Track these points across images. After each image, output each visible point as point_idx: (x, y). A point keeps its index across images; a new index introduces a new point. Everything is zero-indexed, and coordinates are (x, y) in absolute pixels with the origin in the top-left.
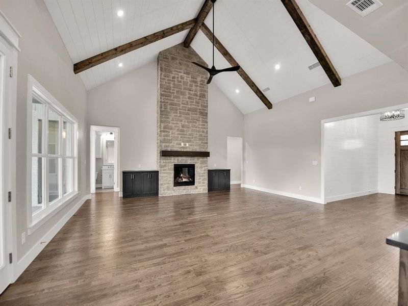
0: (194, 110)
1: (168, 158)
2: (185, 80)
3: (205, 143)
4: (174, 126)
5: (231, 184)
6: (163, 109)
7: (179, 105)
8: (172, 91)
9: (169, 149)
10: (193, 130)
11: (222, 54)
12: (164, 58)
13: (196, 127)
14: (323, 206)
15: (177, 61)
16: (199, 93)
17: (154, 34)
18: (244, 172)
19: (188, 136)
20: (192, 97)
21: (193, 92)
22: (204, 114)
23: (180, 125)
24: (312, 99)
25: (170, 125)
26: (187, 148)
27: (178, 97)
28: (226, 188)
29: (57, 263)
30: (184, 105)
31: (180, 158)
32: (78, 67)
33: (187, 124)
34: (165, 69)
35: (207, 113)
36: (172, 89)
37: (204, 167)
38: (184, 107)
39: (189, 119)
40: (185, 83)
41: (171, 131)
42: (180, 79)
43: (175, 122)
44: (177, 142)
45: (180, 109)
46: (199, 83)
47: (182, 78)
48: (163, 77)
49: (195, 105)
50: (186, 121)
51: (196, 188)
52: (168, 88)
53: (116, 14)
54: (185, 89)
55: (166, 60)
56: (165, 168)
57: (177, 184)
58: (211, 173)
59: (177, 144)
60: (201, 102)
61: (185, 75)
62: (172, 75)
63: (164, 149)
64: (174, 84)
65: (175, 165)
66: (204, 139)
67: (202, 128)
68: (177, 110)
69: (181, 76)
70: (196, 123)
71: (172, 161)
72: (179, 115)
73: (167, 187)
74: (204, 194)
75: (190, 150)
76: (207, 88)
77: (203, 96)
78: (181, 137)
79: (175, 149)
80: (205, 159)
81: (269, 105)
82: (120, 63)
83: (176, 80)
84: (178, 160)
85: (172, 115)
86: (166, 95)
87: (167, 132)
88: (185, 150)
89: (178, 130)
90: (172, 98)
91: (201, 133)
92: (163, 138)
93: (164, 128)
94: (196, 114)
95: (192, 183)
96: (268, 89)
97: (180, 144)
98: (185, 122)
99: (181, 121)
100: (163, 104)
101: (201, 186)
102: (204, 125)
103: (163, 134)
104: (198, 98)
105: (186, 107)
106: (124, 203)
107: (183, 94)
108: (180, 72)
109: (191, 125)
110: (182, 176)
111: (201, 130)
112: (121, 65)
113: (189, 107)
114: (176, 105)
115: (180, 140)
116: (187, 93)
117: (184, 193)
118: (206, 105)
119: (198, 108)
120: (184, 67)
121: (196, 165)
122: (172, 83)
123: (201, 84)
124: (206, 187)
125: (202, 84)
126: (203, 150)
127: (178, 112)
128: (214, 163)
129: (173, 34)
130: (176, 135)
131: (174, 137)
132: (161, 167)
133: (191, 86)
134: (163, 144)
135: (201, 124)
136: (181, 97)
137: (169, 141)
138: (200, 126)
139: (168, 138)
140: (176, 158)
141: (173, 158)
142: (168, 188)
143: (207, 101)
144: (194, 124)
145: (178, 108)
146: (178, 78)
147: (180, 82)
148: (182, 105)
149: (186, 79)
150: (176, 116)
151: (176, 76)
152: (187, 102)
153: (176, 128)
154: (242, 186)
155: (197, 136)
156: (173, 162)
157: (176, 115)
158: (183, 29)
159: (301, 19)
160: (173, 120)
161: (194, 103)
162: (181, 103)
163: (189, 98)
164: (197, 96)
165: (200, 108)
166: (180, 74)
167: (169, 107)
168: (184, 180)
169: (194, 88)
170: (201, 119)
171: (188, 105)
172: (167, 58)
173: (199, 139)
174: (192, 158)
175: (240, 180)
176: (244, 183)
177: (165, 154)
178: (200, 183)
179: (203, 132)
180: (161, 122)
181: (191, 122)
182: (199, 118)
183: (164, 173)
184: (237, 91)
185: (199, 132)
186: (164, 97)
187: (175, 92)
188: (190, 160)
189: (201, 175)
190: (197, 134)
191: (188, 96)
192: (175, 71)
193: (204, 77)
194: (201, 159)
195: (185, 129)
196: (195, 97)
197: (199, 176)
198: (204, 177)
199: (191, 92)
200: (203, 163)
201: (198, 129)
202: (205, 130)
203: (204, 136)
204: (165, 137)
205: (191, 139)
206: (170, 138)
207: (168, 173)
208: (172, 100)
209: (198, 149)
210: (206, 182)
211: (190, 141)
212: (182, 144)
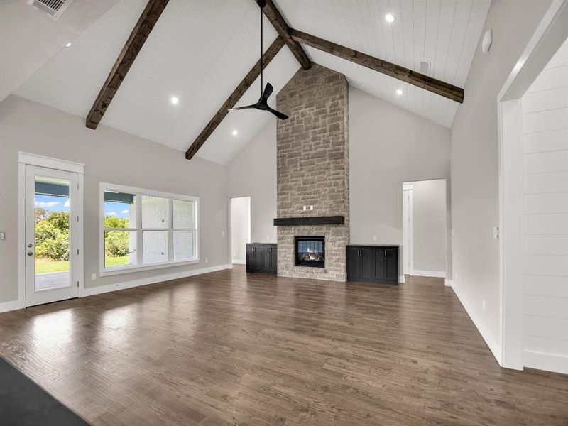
1: (287, 227)
2: (307, 116)
3: (340, 202)
4: (293, 184)
6: (280, 166)
7: (300, 154)
8: (290, 139)
9: (288, 216)
10: (319, 186)
13: (325, 180)
15: (297, 95)
16: (328, 127)
19: (312, 195)
20: (318, 137)
21: (320, 129)
22: (338, 156)
23: (301, 182)
25: (289, 184)
26: (310, 212)
27: (298, 144)
30: (306, 153)
31: (302, 228)
33: (310, 177)
35: (342, 154)
36: (291, 135)
37: (340, 240)
38: (307, 155)
39: (313, 170)
40: (308, 121)
41: (290, 192)
42: (300, 119)
43: (294, 179)
44: (297, 205)
45: (301, 159)
46: (328, 110)
47: (303, 115)
48: (280, 125)
49: (322, 147)
50: (310, 173)
51: (326, 272)
52: (286, 137)
54: (307, 129)
55: (283, 101)
56: (284, 241)
57: (300, 262)
58: (351, 251)
59: (297, 209)
60: (333, 139)
61: (307, 109)
63: (281, 217)
64: (293, 129)
65: (295, 237)
66: (339, 196)
67: (333, 179)
68: (297, 162)
70: (324, 173)
71: (293, 231)
72: (299, 168)
75: (314, 215)
76: (343, 112)
77: (336, 128)
78: (303, 199)
79: (295, 216)
80: (340, 228)
83: (295, 122)
84: (299, 230)
85: (291, 170)
86: (283, 145)
87: (285, 194)
88: (309, 216)
89: (300, 189)
90: (291, 149)
91: (333, 187)
92: (281, 202)
93: (282, 189)
94: (324, 160)
97: (302, 208)
98: (307, 176)
99: (302, 176)
100: (280, 159)
101: (335, 271)
102: (337, 174)
103: (281, 197)
104: (328, 133)
105: (309, 154)
107: (305, 137)
108: (301, 109)
109: (316, 177)
111: (333, 182)
113: (314, 152)
114: (295, 155)
115: (302, 203)
116: (310, 134)
117: (308, 276)
118: (340, 140)
119: (327, 149)
120: (306, 98)
121: (326, 237)
122: (290, 127)
123: (332, 111)
124: (343, 273)
125: (334, 110)
126: (337, 214)
127: (298, 163)
130: (296, 197)
131: (294, 199)
132: (279, 239)
133: (316, 120)
134: (281, 210)
136: (302, 141)
137: (288, 206)
138: (332, 177)
139: (287, 201)
140: (297, 228)
141: (292, 228)
142: (286, 267)
143: (343, 133)
144: (322, 175)
145: (298, 158)
146: (298, 117)
147: (301, 122)
148: (303, 154)
149: (309, 114)
150: (296, 171)
151: (296, 116)
152: (311, 146)
153: (297, 187)
155: (326, 192)
156: (293, 234)
157: (295, 169)
160: (292, 177)
161: (321, 145)
162: (302, 151)
163: (313, 139)
164: (325, 131)
165: (331, 148)
166: (300, 111)
167: (287, 161)
168: (312, 258)
169: (320, 122)
170: (332, 166)
171: (311, 150)
172: (284, 99)
174: (320, 227)
176: (451, 278)
178: (331, 265)
179: (337, 185)
180: (279, 182)
181: (316, 174)
182: (329, 164)
183: (282, 247)
184: (399, 92)
185: (330, 185)
186: (282, 150)
187: (294, 138)
188: (316, 230)
189: (334, 253)
190: (326, 190)
191: (311, 137)
192: (295, 110)
193: (338, 96)
194: (333, 229)
195: (308, 186)
196: (322, 135)
197: (331, 254)
198: (338, 257)
199: (316, 130)
200: (336, 234)
201: (327, 182)
202: (340, 182)
203: (339, 192)
204: (284, 202)
205: (318, 199)
206: (289, 201)
207: (286, 248)
208: (291, 151)
209: (326, 212)
210: (343, 264)
211: (317, 201)
212: (305, 208)
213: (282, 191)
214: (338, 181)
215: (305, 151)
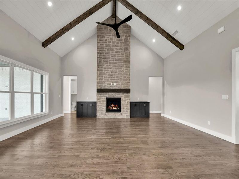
0: (120, 60)
1: (102, 93)
2: (113, 40)
3: (128, 83)
4: (106, 72)
5: (150, 113)
6: (99, 62)
7: (109, 58)
8: (104, 49)
9: (103, 88)
10: (119, 74)
12: (100, 29)
13: (122, 72)
15: (108, 29)
16: (123, 48)
17: (84, 13)
18: (164, 104)
19: (115, 78)
20: (118, 51)
21: (119, 48)
22: (128, 62)
23: (110, 71)
24: (221, 29)
25: (104, 71)
26: (114, 86)
27: (109, 53)
28: (147, 115)
30: (113, 58)
31: (110, 94)
33: (115, 70)
34: (100, 36)
35: (129, 61)
36: (105, 48)
37: (128, 100)
38: (113, 59)
39: (116, 67)
40: (114, 42)
41: (104, 76)
42: (110, 41)
43: (106, 70)
44: (108, 83)
45: (110, 60)
46: (123, 40)
47: (111, 39)
48: (99, 41)
49: (121, 56)
51: (121, 114)
52: (102, 48)
54: (113, 46)
55: (100, 30)
56: (101, 100)
57: (108, 110)
58: (132, 104)
59: (108, 84)
60: (125, 54)
61: (113, 37)
62: (104, 39)
63: (99, 88)
64: (106, 45)
65: (106, 98)
66: (128, 80)
67: (125, 72)
68: (108, 61)
69: (111, 38)
70: (121, 69)
71: (105, 95)
72: (109, 65)
74: (127, 119)
75: (117, 88)
76: (130, 43)
77: (127, 49)
78: (111, 79)
79: (107, 88)
80: (128, 94)
81: (181, 46)
83: (107, 41)
84: (108, 95)
85: (105, 65)
86: (100, 52)
87: (101, 76)
88: (113, 88)
89: (109, 75)
90: (105, 54)
91: (125, 76)
92: (99, 80)
93: (100, 74)
94: (121, 63)
95: (119, 111)
96: (177, 32)
97: (110, 84)
98: (113, 69)
99: (111, 69)
100: (99, 59)
101: (125, 113)
102: (127, 70)
103: (99, 78)
104: (123, 51)
105: (114, 59)
107: (112, 50)
108: (110, 36)
109: (117, 70)
110: (112, 105)
111: (125, 73)
113: (116, 58)
114: (107, 58)
115: (110, 81)
116: (115, 49)
117: (113, 117)
118: (128, 55)
119: (123, 58)
121: (122, 98)
122: (105, 44)
123: (125, 41)
124: (129, 114)
125: (126, 41)
126: (127, 88)
127: (109, 62)
128: (137, 97)
130: (107, 78)
131: (106, 79)
132: (98, 99)
133: (118, 43)
134: (99, 85)
136: (111, 52)
137: (103, 83)
138: (125, 71)
139: (102, 80)
140: (107, 94)
141: (105, 94)
142: (102, 113)
143: (130, 52)
144: (120, 70)
145: (109, 59)
146: (108, 40)
147: (110, 42)
148: (111, 58)
149: (114, 40)
150: (107, 66)
151: (107, 39)
152: (115, 55)
153: (108, 74)
154: (162, 115)
156: (105, 96)
157: (107, 65)
160: (105, 68)
161: (120, 55)
162: (110, 57)
163: (116, 52)
164: (122, 50)
165: (124, 58)
166: (110, 37)
167: (102, 60)
168: (114, 108)
169: (120, 44)
170: (125, 66)
172: (101, 29)
173: (123, 80)
174: (118, 94)
175: (161, 110)
176: (164, 113)
177: (99, 91)
178: (124, 111)
179: (127, 75)
180: (98, 70)
181: (117, 69)
182: (124, 65)
183: (99, 103)
184: (154, 41)
185: (123, 75)
186: (100, 54)
187: (107, 49)
188: (117, 95)
189: (125, 105)
190: (122, 77)
191: (116, 51)
192: (107, 36)
193: (128, 35)
194: (125, 94)
195: (113, 74)
196: (120, 51)
197: (124, 106)
198: (127, 107)
199: (118, 48)
200: (126, 97)
201: (122, 73)
202: (128, 74)
203: (128, 78)
204: (101, 80)
205: (118, 81)
206: (103, 80)
207: (102, 103)
208: (105, 55)
209: (122, 87)
210: (129, 110)
211: (117, 81)
212: (112, 84)
213: (100, 75)
214: (127, 73)
215: (112, 57)
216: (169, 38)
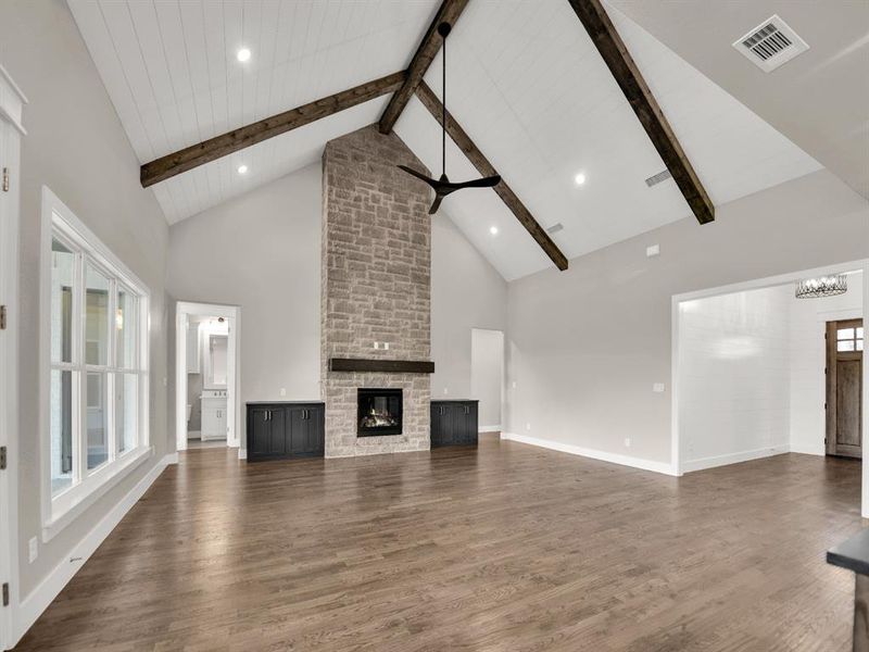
0: (401, 271)
1: (346, 375)
2: (382, 205)
3: (426, 343)
4: (357, 304)
5: (480, 431)
6: (334, 268)
7: (369, 259)
8: (353, 229)
9: (347, 356)
10: (397, 315)
11: (463, 150)
12: (337, 156)
13: (406, 308)
14: (676, 480)
15: (365, 163)
16: (411, 234)
17: (316, 103)
18: (507, 406)
19: (388, 328)
20: (396, 243)
21: (400, 232)
22: (423, 280)
23: (370, 302)
24: (653, 250)
25: (350, 302)
26: (385, 353)
27: (366, 243)
28: (470, 442)
29: (107, 604)
30: (380, 260)
31: (371, 376)
32: (152, 173)
33: (385, 300)
34: (340, 180)
35: (428, 278)
36: (354, 223)
37: (424, 394)
38: (380, 264)
39: (390, 290)
40: (382, 211)
41: (351, 316)
42: (371, 203)
43: (360, 297)
44: (363, 339)
45: (370, 268)
46: (412, 211)
47: (376, 200)
48: (334, 197)
49: (403, 260)
50: (385, 293)
51: (406, 440)
52: (346, 222)
53: (235, 57)
54: (381, 224)
55: (340, 160)
56: (340, 397)
57: (364, 431)
58: (437, 407)
59: (364, 344)
60: (417, 254)
61: (381, 193)
62: (354, 194)
63: (336, 355)
64: (358, 213)
65: (359, 390)
66: (423, 334)
67: (417, 309)
68: (365, 270)
69: (374, 196)
70: (405, 298)
71: (355, 381)
72: (368, 281)
73: (342, 439)
74: (421, 454)
75: (394, 358)
76: (430, 223)
77: (421, 240)
78: (374, 330)
79: (360, 356)
80: (424, 378)
81: (561, 262)
82: (241, 165)
83: (362, 204)
84: (366, 379)
85: (355, 281)
86: (339, 235)
87: (342, 317)
88: (382, 358)
89: (367, 314)
90: (353, 244)
91: (416, 321)
92: (334, 330)
93: (337, 309)
94: (405, 280)
95: (396, 429)
96: (560, 227)
97: (372, 345)
98: (381, 296)
99: (373, 294)
100: (334, 256)
101: (415, 437)
102: (422, 304)
103: (334, 321)
104: (410, 244)
105: (384, 264)
106: (250, 474)
107: (378, 235)
108: (371, 188)
109: (394, 301)
110: (373, 413)
111: (417, 313)
112: (243, 169)
113: (391, 263)
114: (362, 258)
115: (371, 336)
116: (386, 234)
117: (379, 450)
118: (426, 259)
120: (379, 177)
121: (405, 391)
122: (354, 210)
123: (416, 214)
124: (427, 439)
125: (419, 215)
126: (420, 358)
127: (367, 274)
128: (443, 386)
129: (356, 103)
130: (362, 326)
131: (358, 328)
132: (330, 393)
133: (395, 217)
134: (335, 345)
135: (416, 300)
136: (374, 241)
137: (348, 338)
138: (414, 307)
139: (345, 331)
140: (363, 375)
141: (355, 375)
142: (345, 441)
143: (429, 251)
144: (402, 301)
145: (367, 265)
146: (366, 199)
147: (372, 209)
148: (375, 260)
149: (385, 204)
150: (363, 283)
151: (363, 196)
152: (387, 253)
153: (363, 310)
154: (503, 436)
155: (408, 326)
156: (356, 385)
157: (361, 280)
158: (377, 94)
159: (631, 75)
160: (355, 292)
161: (402, 256)
162: (373, 255)
163: (391, 244)
164: (405, 238)
165: (414, 265)
166: (371, 191)
167: (346, 263)
168: (379, 423)
169: (401, 222)
170: (415, 290)
171: (388, 259)
172: (343, 157)
173: (412, 333)
174: (396, 376)
175: (500, 423)
176: (507, 431)
177: (339, 366)
178: (413, 429)
179: (420, 318)
180: (330, 295)
181: (394, 297)
182: (412, 287)
183: (336, 407)
184: (494, 230)
185: (412, 317)
186: (337, 242)
187: (360, 230)
188: (393, 379)
189: (416, 412)
190: (407, 323)
191: (388, 239)
192: (361, 185)
193: (424, 198)
194: (416, 378)
195: (382, 312)
196: (403, 242)
197: (412, 415)
198: (421, 417)
199: (395, 231)
200: (420, 385)
201: (409, 312)
202: (425, 315)
203: (423, 328)
204: (340, 330)
205: (395, 334)
206: (350, 331)
207: (345, 408)
208: (353, 248)
209: (408, 355)
210: (427, 427)
211: (393, 337)
212: (376, 345)
213: (337, 311)
214: (422, 313)
215: (379, 257)
216: (540, 237)
